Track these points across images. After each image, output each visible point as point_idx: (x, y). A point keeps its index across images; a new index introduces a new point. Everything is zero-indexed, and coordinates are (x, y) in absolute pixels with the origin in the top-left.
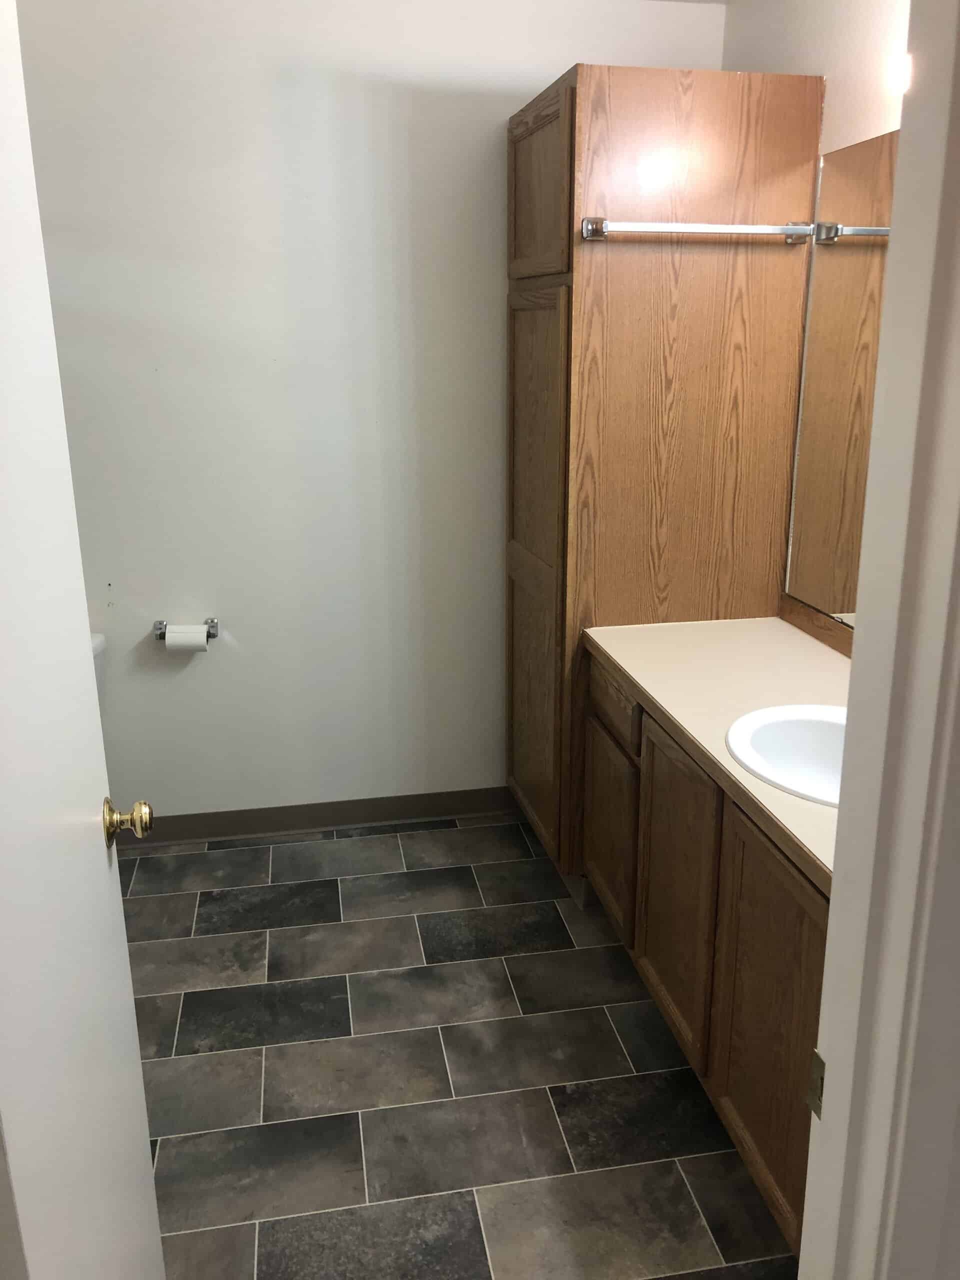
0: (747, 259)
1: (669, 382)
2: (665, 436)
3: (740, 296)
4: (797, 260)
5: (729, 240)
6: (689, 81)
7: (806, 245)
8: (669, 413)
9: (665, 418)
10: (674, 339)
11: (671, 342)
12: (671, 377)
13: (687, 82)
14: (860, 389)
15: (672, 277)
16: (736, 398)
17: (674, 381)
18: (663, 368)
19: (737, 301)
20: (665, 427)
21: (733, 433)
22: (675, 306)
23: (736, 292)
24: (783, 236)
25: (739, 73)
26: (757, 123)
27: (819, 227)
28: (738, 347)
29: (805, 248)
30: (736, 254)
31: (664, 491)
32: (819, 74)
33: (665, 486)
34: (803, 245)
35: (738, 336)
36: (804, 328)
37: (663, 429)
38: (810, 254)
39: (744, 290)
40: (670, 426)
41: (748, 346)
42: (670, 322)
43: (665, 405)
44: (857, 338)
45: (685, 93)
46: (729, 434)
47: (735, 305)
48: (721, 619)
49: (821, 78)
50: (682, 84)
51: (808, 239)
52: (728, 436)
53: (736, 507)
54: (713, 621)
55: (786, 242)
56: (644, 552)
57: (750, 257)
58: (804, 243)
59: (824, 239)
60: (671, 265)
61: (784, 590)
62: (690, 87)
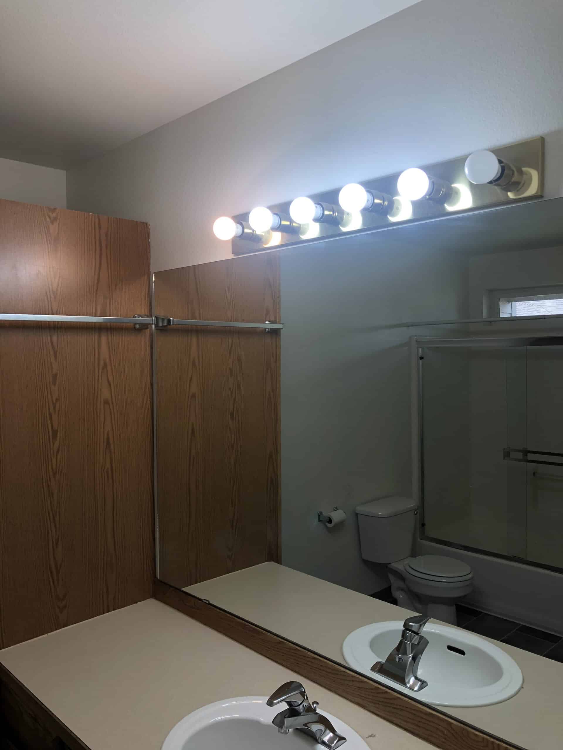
0: (108, 339)
1: (55, 433)
2: (55, 474)
3: (105, 366)
4: (143, 339)
5: (94, 326)
6: (54, 215)
7: (148, 330)
8: (57, 455)
9: (54, 461)
10: (57, 400)
11: (54, 401)
12: (57, 428)
13: (53, 215)
14: (193, 425)
15: (52, 353)
16: (108, 439)
17: (59, 430)
18: (49, 422)
19: (103, 369)
20: (54, 467)
21: (108, 465)
22: (56, 375)
23: (102, 363)
24: (133, 324)
25: (91, 214)
26: (106, 248)
27: (157, 318)
28: (106, 402)
29: (147, 332)
30: (100, 337)
31: (57, 519)
32: (143, 220)
33: (58, 514)
34: (146, 330)
35: (105, 394)
36: (152, 385)
37: (52, 469)
38: (151, 335)
39: (108, 360)
40: (58, 466)
41: (114, 401)
42: (52, 386)
43: (53, 451)
44: (188, 390)
45: (52, 223)
46: (105, 467)
47: (102, 372)
48: (111, 611)
49: (147, 224)
50: (49, 217)
51: (149, 326)
52: (105, 468)
53: (115, 520)
54: (105, 614)
55: (135, 328)
56: (44, 571)
57: (110, 337)
58: (147, 328)
59: (161, 327)
60: (50, 344)
61: (155, 576)
62: (55, 219)
